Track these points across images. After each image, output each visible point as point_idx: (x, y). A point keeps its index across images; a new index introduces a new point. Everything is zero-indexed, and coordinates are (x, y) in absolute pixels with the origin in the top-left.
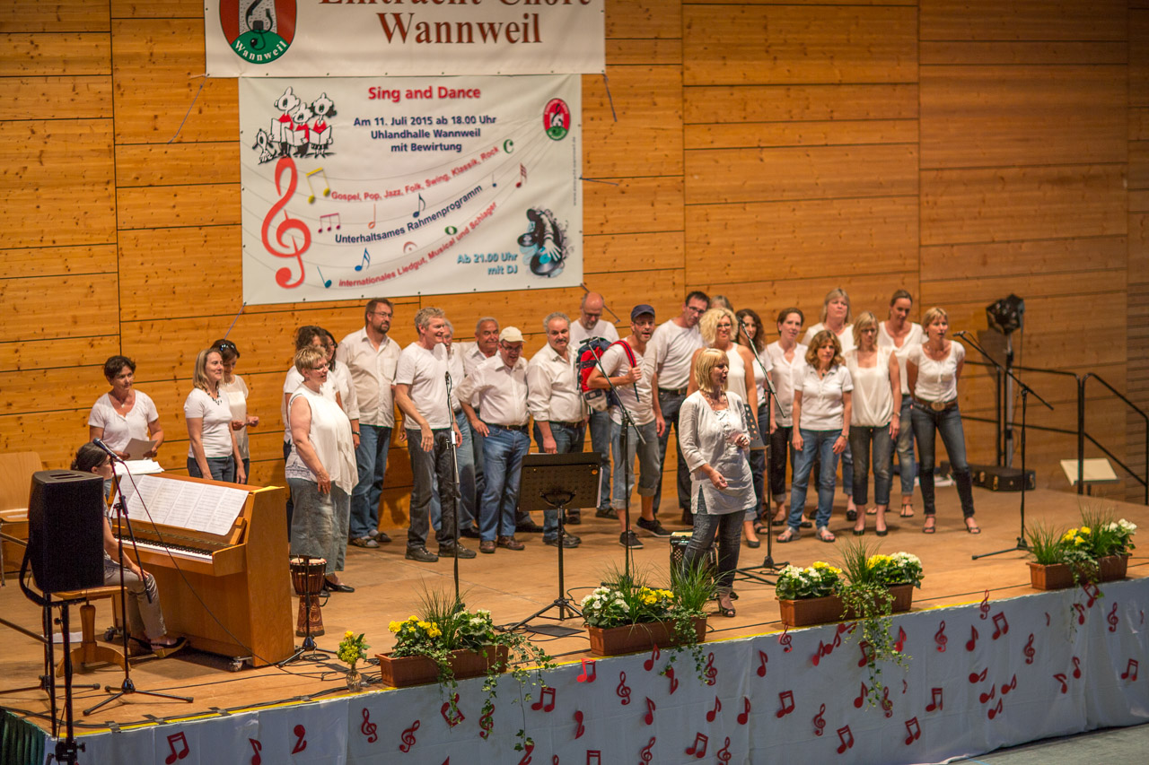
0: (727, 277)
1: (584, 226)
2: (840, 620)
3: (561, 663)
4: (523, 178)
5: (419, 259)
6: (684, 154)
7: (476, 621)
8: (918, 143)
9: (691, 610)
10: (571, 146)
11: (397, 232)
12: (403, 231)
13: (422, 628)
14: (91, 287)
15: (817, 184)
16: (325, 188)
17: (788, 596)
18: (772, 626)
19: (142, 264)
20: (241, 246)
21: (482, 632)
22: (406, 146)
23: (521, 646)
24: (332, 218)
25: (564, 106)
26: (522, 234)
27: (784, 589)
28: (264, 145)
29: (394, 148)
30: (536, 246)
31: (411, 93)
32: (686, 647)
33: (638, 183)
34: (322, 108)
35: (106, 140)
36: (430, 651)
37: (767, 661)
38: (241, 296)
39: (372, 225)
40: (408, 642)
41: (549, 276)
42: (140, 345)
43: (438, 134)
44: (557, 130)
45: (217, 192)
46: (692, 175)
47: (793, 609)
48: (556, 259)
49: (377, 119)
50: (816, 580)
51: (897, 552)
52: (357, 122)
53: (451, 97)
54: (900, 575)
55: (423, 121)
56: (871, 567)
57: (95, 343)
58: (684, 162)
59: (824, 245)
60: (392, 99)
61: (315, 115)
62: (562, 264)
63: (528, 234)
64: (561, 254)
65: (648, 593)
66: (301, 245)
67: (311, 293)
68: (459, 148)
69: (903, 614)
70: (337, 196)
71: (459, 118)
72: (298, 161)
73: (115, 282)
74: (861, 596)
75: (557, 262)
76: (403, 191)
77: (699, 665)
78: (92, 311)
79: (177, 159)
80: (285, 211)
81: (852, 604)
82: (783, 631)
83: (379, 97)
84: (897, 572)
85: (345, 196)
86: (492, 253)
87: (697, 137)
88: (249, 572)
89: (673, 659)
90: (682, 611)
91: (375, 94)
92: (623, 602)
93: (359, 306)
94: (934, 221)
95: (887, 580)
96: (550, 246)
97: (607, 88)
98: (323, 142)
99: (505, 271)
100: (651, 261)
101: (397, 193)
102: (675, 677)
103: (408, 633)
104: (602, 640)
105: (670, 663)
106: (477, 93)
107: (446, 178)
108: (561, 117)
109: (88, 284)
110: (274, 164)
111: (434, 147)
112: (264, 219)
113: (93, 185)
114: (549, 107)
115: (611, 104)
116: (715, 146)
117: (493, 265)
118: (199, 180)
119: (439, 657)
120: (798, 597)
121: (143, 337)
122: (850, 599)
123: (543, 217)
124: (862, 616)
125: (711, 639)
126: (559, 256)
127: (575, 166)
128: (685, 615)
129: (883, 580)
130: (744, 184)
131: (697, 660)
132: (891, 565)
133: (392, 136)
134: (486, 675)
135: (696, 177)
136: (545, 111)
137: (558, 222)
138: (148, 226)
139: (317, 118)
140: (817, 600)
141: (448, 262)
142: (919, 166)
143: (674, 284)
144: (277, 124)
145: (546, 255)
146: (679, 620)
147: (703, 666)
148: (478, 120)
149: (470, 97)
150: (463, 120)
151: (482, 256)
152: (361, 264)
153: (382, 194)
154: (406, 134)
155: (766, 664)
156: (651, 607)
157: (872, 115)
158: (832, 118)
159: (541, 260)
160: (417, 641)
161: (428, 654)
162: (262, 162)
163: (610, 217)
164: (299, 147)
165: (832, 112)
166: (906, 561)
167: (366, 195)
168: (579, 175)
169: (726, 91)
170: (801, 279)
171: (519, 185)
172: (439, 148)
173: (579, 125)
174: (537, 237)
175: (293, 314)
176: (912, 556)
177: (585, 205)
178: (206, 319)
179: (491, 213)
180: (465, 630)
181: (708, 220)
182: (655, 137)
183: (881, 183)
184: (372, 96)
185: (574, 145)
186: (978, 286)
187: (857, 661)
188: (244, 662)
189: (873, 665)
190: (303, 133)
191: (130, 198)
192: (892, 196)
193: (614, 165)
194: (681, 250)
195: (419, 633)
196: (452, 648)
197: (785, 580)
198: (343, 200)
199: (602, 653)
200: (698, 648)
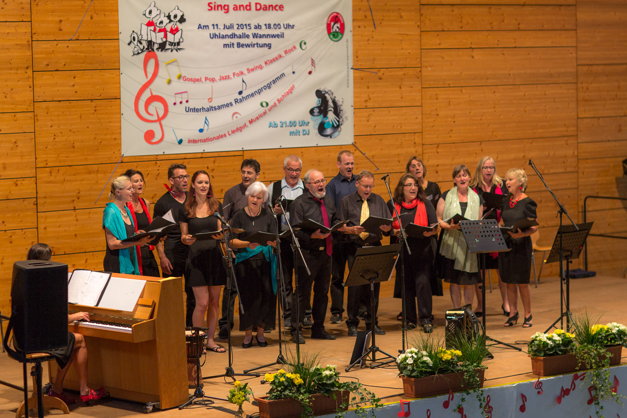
0: (450, 139)
1: (355, 102)
2: (576, 371)
3: (386, 403)
4: (313, 67)
5: (242, 125)
6: (421, 52)
7: (327, 373)
8: (576, 47)
9: (475, 364)
10: (346, 45)
11: (227, 105)
12: (231, 104)
13: (290, 378)
14: (15, 142)
15: (510, 74)
16: (178, 73)
17: (538, 354)
18: (527, 376)
19: (51, 126)
20: (120, 114)
21: (332, 381)
22: (233, 44)
23: (360, 391)
24: (183, 94)
25: (340, 18)
26: (312, 107)
27: (535, 349)
28: (136, 42)
29: (225, 45)
30: (322, 116)
31: (237, 7)
32: (472, 391)
33: (391, 72)
34: (175, 16)
35: (26, 38)
36: (296, 395)
37: (526, 401)
38: (120, 150)
39: (210, 100)
40: (279, 389)
41: (331, 137)
42: (50, 185)
43: (255, 36)
44: (336, 35)
45: (104, 75)
46: (426, 67)
47: (542, 363)
48: (335, 125)
49: (213, 25)
50: (557, 342)
51: (611, 322)
52: (200, 27)
53: (264, 10)
54: (614, 339)
55: (245, 27)
56: (594, 333)
57: (19, 183)
58: (421, 58)
59: (514, 117)
60: (223, 11)
61: (171, 21)
62: (339, 129)
63: (317, 107)
64: (338, 121)
65: (445, 352)
66: (161, 114)
67: (169, 148)
68: (269, 46)
69: (616, 367)
70: (186, 79)
71: (269, 25)
72: (159, 54)
73: (32, 139)
74: (589, 354)
75: (336, 127)
76: (231, 76)
77: (481, 404)
78: (17, 160)
79: (76, 52)
80: (150, 89)
81: (583, 359)
82: (537, 380)
83: (215, 9)
84: (612, 336)
85: (191, 79)
86: (293, 121)
87: (431, 41)
88: (158, 340)
89: (463, 400)
90: (468, 365)
91: (211, 7)
92: (428, 358)
93: (202, 158)
94: (587, 100)
95: (606, 342)
96: (331, 116)
97: (369, 5)
98: (177, 41)
99: (301, 133)
100: (399, 127)
101: (227, 78)
102: (464, 413)
103: (279, 382)
104: (414, 387)
105: (461, 403)
106: (281, 7)
107: (261, 67)
108: (338, 25)
109: (14, 141)
110: (143, 55)
111: (253, 45)
112: (136, 95)
113: (17, 69)
114: (330, 18)
115: (372, 17)
116: (441, 47)
117: (293, 129)
118: (91, 67)
119: (302, 400)
120: (545, 355)
121: (52, 179)
122: (582, 356)
123: (327, 95)
124: (591, 368)
125: (488, 385)
126: (338, 123)
127: (348, 60)
128: (471, 368)
129: (602, 342)
130: (461, 74)
131: (480, 400)
132: (607, 331)
133: (223, 37)
134: (335, 412)
135: (429, 68)
136: (328, 21)
137: (336, 99)
138: (55, 99)
139: (172, 23)
140: (559, 356)
141: (262, 128)
142: (577, 62)
143: (415, 143)
144: (144, 27)
145: (329, 122)
146: (466, 371)
147: (484, 404)
148: (282, 26)
149: (277, 10)
150: (272, 26)
151: (286, 123)
152: (203, 128)
153: (217, 78)
154: (233, 36)
155: (525, 403)
156: (447, 362)
157: (545, 27)
158: (519, 28)
159: (326, 126)
160: (286, 388)
161: (296, 397)
162: (134, 54)
163: (371, 96)
164: (160, 44)
165: (519, 24)
166: (618, 329)
167: (206, 79)
168: (350, 67)
169: (449, 9)
170: (500, 140)
171: (310, 73)
172: (256, 46)
173: (351, 31)
174: (323, 108)
175: (156, 163)
176: (621, 325)
177: (354, 87)
178: (96, 166)
179: (291, 93)
180: (319, 380)
181: (437, 99)
182: (402, 40)
183: (552, 74)
184: (210, 8)
185: (347, 45)
186: (615, 146)
187: (587, 400)
188: (154, 406)
189: (598, 403)
190: (162, 34)
191: (43, 79)
192: (559, 83)
193: (374, 59)
194: (419, 120)
195: (288, 382)
196: (310, 392)
197: (536, 342)
198: (190, 82)
199: (414, 396)
200: (480, 392)
